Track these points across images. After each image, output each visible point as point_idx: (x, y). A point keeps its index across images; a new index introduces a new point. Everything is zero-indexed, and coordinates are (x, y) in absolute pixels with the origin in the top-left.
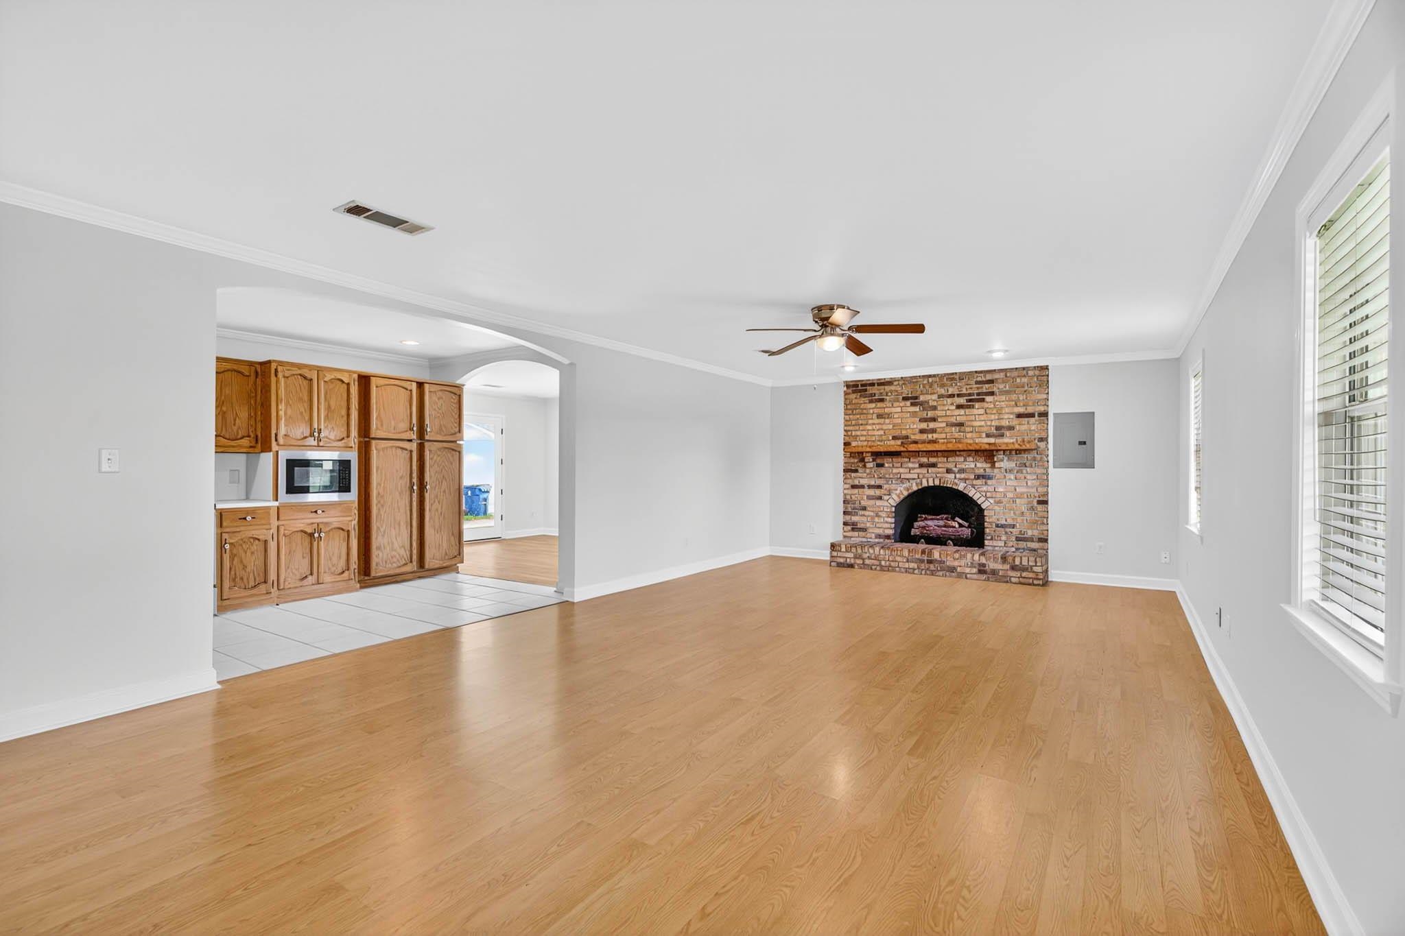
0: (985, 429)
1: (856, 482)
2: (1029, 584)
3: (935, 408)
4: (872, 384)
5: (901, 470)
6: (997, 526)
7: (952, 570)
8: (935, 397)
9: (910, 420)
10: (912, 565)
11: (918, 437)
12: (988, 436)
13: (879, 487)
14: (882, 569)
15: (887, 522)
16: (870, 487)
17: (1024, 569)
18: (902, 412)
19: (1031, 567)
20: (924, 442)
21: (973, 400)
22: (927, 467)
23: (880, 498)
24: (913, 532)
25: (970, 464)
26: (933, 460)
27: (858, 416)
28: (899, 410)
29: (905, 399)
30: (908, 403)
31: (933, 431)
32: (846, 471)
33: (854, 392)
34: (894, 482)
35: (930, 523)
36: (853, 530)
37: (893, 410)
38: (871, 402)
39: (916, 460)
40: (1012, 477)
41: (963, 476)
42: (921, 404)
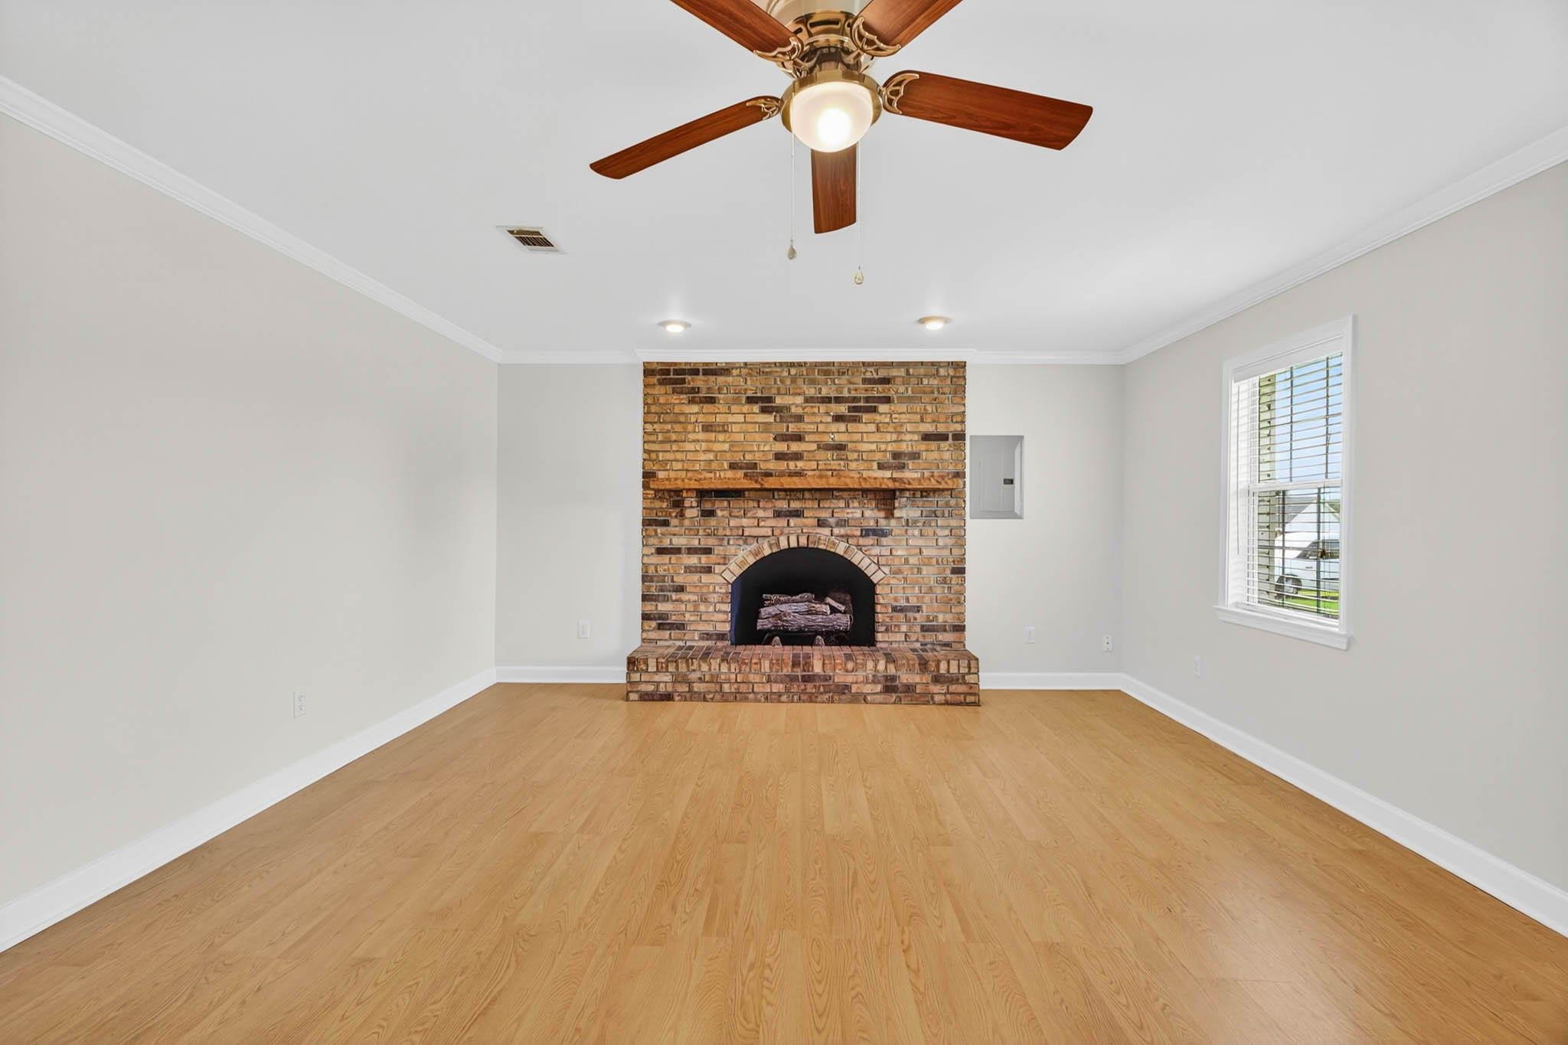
0: (878, 456)
1: (666, 543)
2: (960, 704)
3: (799, 418)
4: (694, 371)
5: (745, 522)
6: (895, 609)
7: (845, 688)
8: (799, 400)
9: (757, 437)
10: (778, 688)
11: (773, 465)
12: (881, 467)
13: (708, 551)
14: (725, 698)
15: (720, 611)
16: (691, 551)
17: (952, 680)
18: (745, 422)
19: (963, 676)
20: (782, 474)
21: (859, 409)
22: (786, 516)
23: (708, 570)
24: (761, 624)
25: (854, 512)
26: (795, 505)
27: (669, 427)
28: (741, 418)
29: (751, 400)
30: (756, 408)
31: (797, 456)
32: (647, 523)
33: (662, 383)
34: (731, 542)
35: (784, 608)
36: (660, 627)
37: (731, 418)
38: (692, 401)
39: (770, 505)
40: (916, 532)
41: (842, 531)
42: (779, 410)
